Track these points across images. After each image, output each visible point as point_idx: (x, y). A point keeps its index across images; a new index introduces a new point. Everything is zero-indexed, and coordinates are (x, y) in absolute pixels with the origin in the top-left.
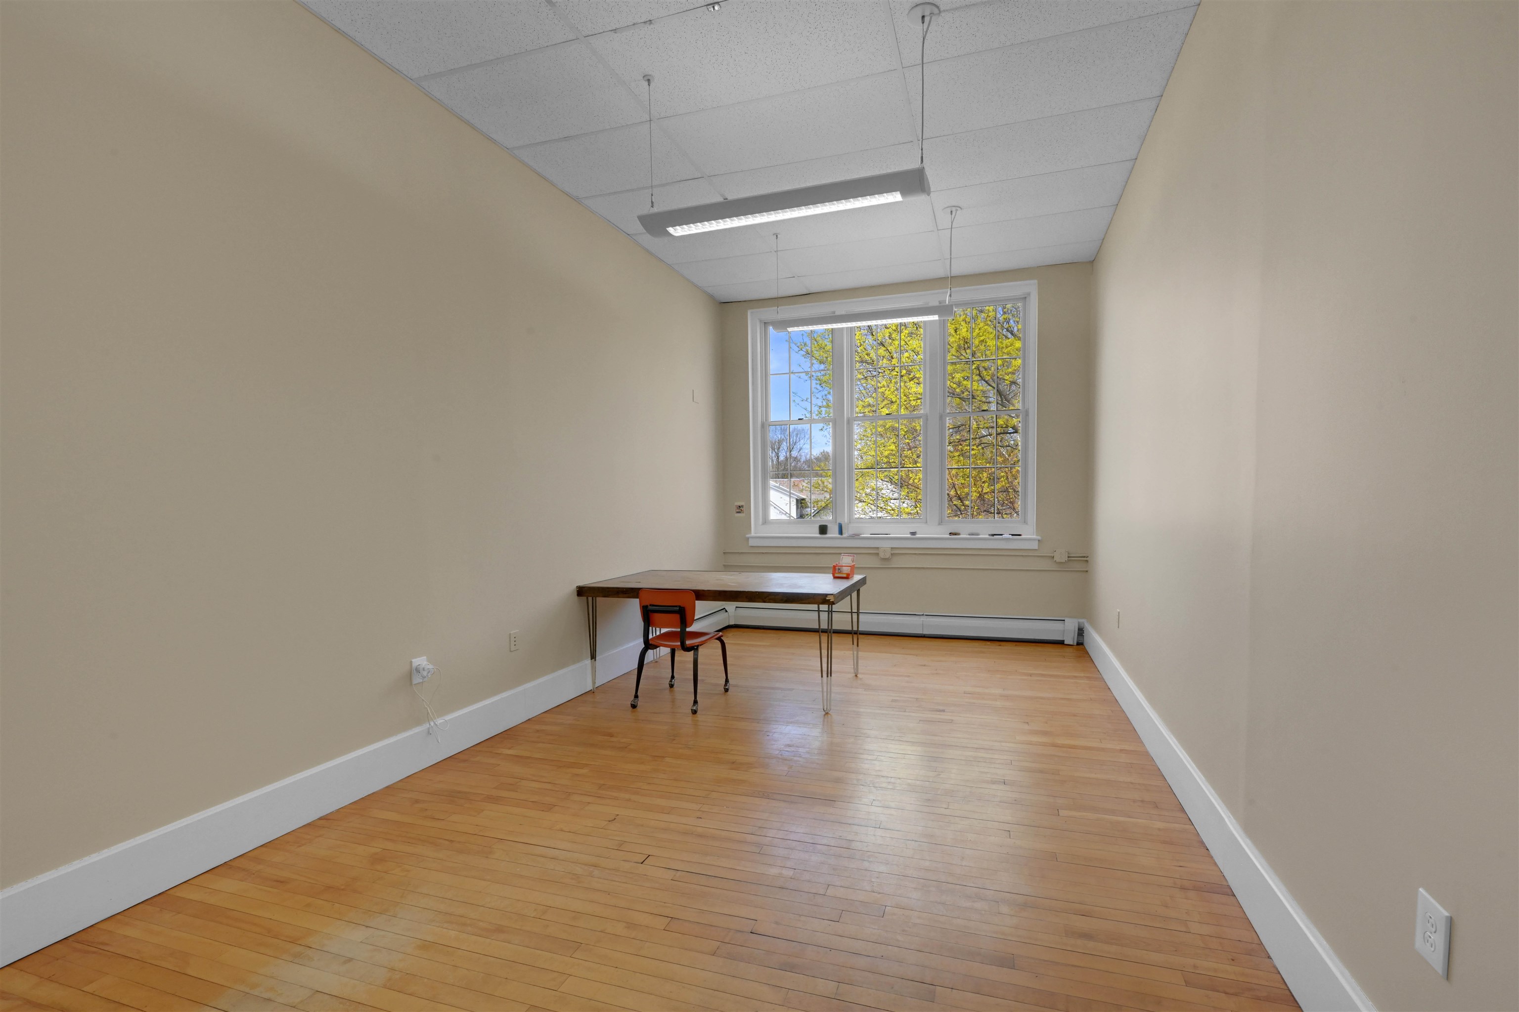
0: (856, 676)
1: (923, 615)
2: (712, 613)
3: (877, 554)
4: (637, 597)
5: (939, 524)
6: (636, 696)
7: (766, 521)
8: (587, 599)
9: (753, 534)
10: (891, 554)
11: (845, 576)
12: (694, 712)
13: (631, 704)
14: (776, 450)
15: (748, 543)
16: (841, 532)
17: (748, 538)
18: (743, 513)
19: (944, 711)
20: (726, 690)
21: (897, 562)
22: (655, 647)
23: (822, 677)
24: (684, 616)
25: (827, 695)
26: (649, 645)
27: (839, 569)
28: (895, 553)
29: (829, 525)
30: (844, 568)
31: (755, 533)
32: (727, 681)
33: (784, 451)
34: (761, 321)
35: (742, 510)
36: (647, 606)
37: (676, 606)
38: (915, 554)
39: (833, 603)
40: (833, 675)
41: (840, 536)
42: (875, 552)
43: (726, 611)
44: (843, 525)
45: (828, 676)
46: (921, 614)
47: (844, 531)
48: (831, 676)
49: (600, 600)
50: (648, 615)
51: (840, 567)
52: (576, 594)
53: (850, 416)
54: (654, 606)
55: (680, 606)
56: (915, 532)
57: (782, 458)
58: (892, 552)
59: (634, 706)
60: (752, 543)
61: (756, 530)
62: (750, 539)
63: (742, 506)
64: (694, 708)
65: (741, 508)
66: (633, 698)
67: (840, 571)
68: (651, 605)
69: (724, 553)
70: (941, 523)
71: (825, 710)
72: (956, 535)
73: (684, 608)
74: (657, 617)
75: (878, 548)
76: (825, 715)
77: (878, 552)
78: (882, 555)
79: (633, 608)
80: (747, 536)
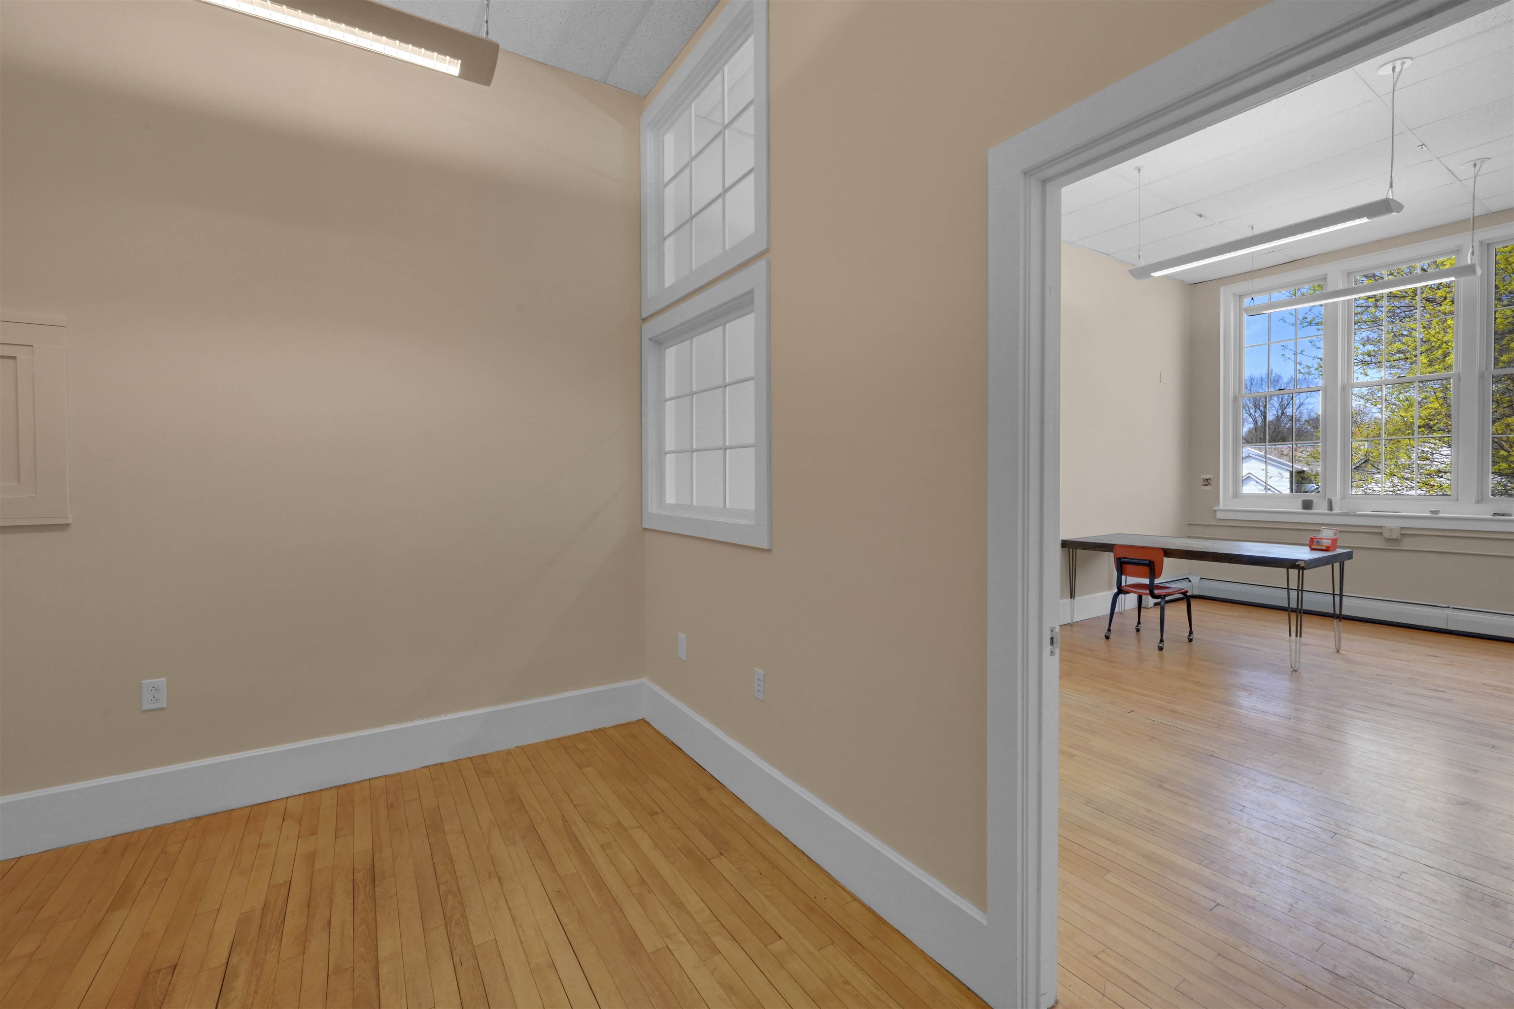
0: (1338, 651)
1: (1449, 607)
2: (1178, 580)
3: (1381, 534)
4: (1111, 551)
5: (1478, 502)
6: (1109, 630)
7: (1236, 494)
8: (1069, 550)
9: (1221, 507)
10: (1401, 534)
11: (1324, 548)
12: (1161, 649)
13: (1105, 635)
14: (1262, 408)
15: (1216, 515)
16: (1331, 508)
17: (1215, 511)
18: (1211, 486)
19: (1444, 692)
20: (1190, 640)
21: (1408, 544)
22: (1127, 592)
23: (1290, 635)
24: (1152, 569)
25: (1296, 654)
26: (1121, 591)
27: (1318, 542)
28: (1405, 534)
29: (1314, 500)
30: (1324, 541)
31: (1224, 507)
32: (1191, 632)
33: (1273, 408)
34: (1235, 295)
35: (1209, 483)
36: (1120, 558)
37: (1146, 560)
38: (1437, 536)
39: (1303, 569)
40: (1303, 635)
41: (1329, 512)
42: (1378, 532)
43: (1190, 581)
44: (1333, 501)
45: (1297, 636)
46: (1445, 606)
47: (1334, 507)
48: (1300, 636)
49: (1080, 552)
50: (1122, 566)
51: (1319, 540)
52: (1061, 546)
53: (1346, 382)
54: (1126, 558)
55: (1149, 561)
56: (1438, 511)
57: (1270, 417)
58: (1403, 532)
59: (1107, 638)
60: (1219, 515)
61: (1225, 503)
62: (1217, 512)
63: (1210, 479)
64: (1161, 645)
65: (1208, 481)
66: (1106, 631)
67: (1319, 543)
68: (1123, 558)
69: (1189, 524)
70: (1480, 500)
71: (1293, 667)
72: (1503, 516)
73: (1153, 562)
74: (1128, 567)
75: (1381, 527)
76: (1292, 672)
77: (1382, 531)
78: (1387, 535)
79: (1108, 560)
80: (1215, 508)
